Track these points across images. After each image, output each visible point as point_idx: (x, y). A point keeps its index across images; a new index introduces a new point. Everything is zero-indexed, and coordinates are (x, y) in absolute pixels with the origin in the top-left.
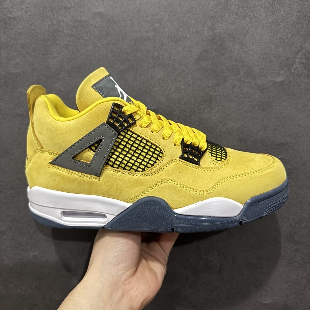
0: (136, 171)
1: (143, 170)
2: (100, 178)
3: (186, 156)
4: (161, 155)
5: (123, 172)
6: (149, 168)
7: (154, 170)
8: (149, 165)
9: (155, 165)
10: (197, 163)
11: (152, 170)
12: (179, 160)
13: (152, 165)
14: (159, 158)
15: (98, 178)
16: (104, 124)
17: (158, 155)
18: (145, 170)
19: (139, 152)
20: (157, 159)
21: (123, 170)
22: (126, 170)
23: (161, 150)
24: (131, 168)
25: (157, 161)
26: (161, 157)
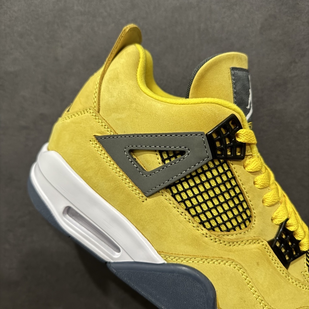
0: (202, 223)
1: (212, 228)
2: (146, 200)
3: (278, 245)
4: (247, 223)
5: (182, 213)
6: (221, 230)
7: (226, 237)
8: (223, 227)
9: (232, 232)
10: (286, 264)
11: (224, 237)
12: (266, 246)
13: (228, 230)
14: (243, 226)
15: (145, 197)
16: (202, 134)
17: (244, 222)
18: (214, 230)
19: (222, 200)
20: (239, 225)
21: (185, 211)
22: (190, 213)
23: (251, 216)
24: (198, 215)
25: (237, 229)
26: (246, 226)
